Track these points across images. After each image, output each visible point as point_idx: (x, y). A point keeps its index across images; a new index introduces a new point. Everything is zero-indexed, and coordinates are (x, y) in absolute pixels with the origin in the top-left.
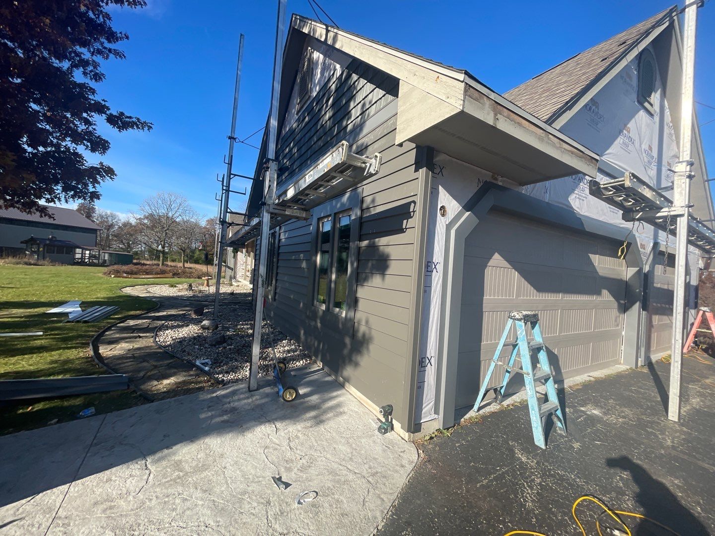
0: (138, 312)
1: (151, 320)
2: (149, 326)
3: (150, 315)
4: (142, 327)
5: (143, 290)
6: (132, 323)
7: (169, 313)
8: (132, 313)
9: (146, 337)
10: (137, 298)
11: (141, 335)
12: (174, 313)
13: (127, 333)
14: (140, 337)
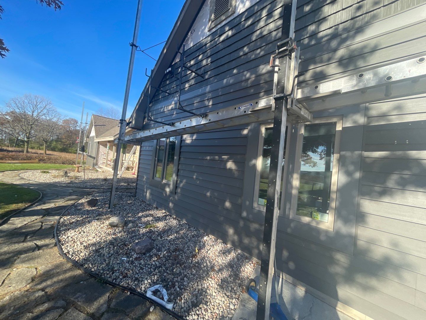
0: (20, 205)
1: (41, 216)
2: (42, 226)
3: (36, 208)
4: (34, 229)
5: (15, 177)
6: (18, 222)
7: (58, 204)
8: (14, 207)
9: (47, 246)
10: (13, 187)
11: (39, 243)
12: (63, 204)
13: (18, 242)
14: (39, 248)
